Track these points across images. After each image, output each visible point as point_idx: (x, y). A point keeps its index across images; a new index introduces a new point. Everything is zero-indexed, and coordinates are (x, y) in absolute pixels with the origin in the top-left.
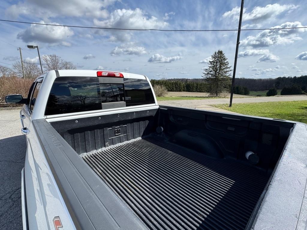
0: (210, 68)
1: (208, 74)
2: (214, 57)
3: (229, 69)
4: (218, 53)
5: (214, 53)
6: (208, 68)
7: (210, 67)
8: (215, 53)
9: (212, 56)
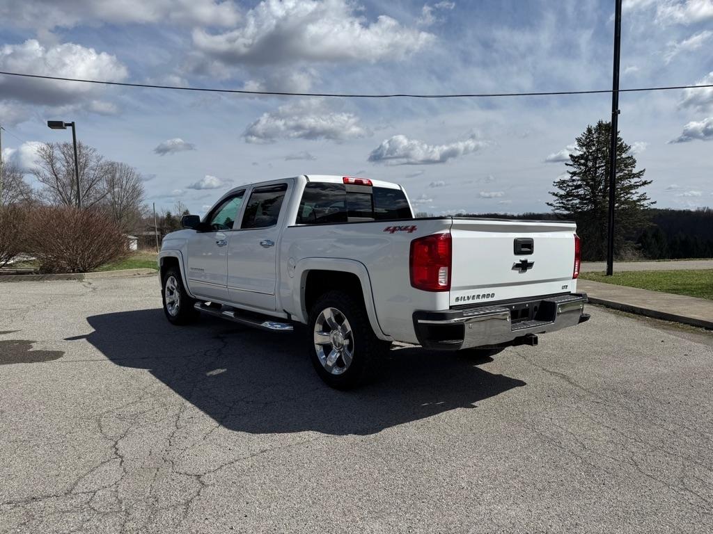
0: (574, 178)
1: (569, 195)
2: (585, 143)
3: (636, 180)
4: (596, 130)
5: (585, 131)
6: (567, 177)
7: (574, 174)
8: (589, 130)
9: (579, 140)
